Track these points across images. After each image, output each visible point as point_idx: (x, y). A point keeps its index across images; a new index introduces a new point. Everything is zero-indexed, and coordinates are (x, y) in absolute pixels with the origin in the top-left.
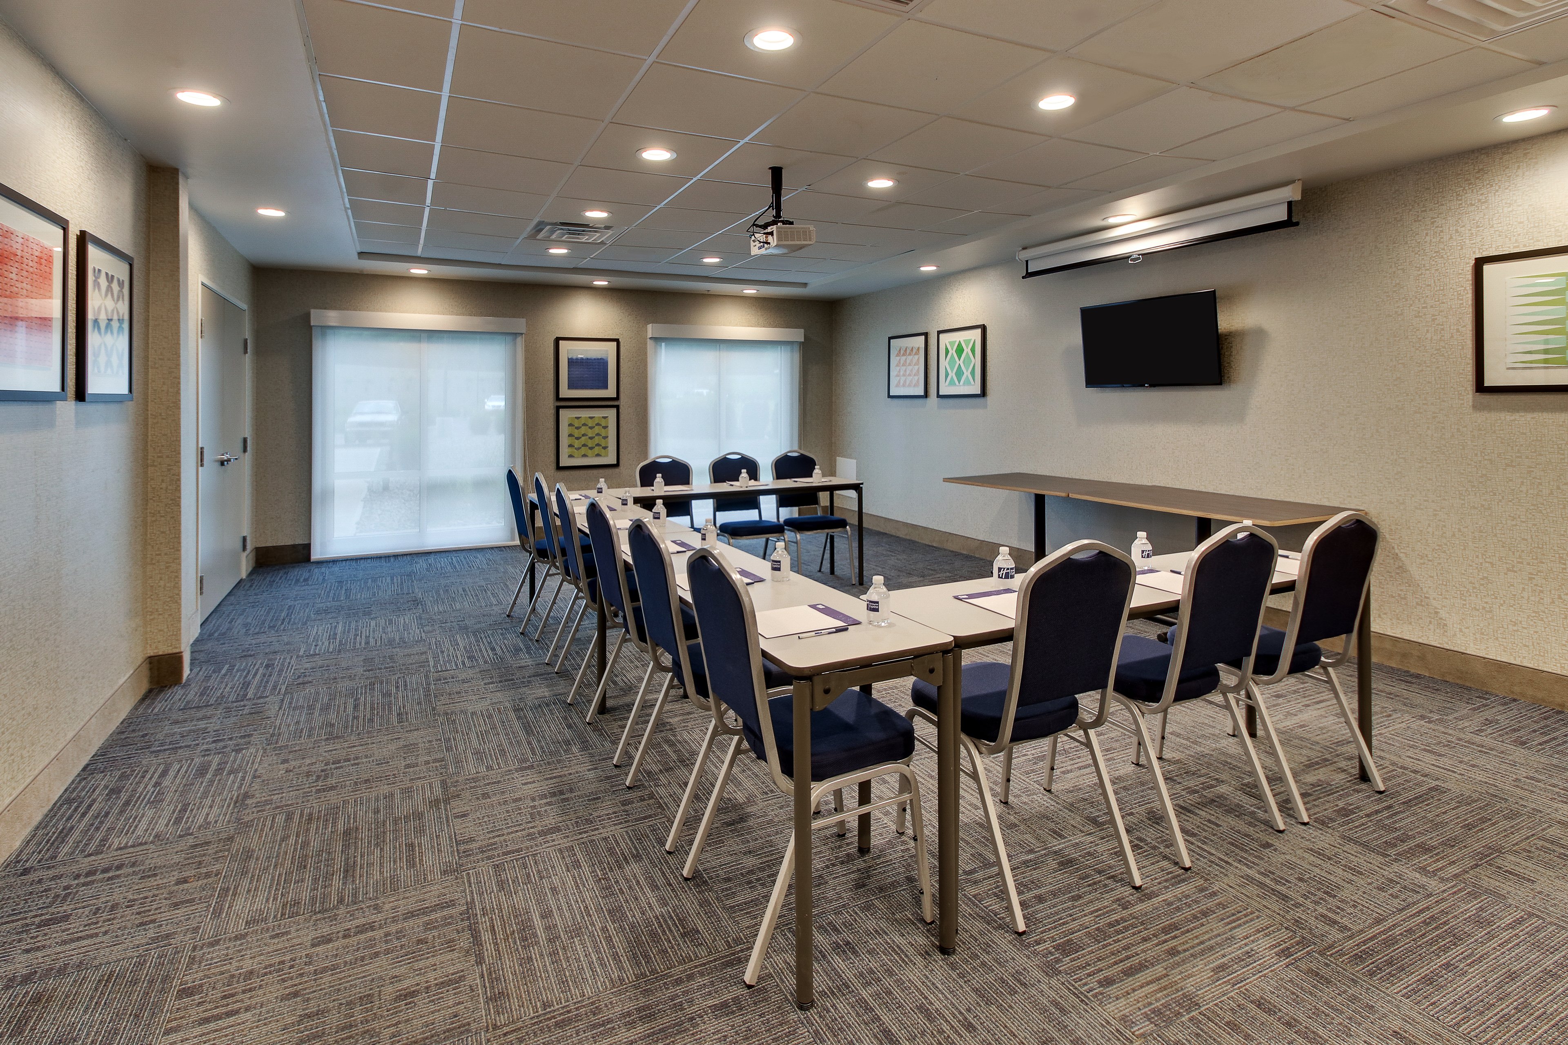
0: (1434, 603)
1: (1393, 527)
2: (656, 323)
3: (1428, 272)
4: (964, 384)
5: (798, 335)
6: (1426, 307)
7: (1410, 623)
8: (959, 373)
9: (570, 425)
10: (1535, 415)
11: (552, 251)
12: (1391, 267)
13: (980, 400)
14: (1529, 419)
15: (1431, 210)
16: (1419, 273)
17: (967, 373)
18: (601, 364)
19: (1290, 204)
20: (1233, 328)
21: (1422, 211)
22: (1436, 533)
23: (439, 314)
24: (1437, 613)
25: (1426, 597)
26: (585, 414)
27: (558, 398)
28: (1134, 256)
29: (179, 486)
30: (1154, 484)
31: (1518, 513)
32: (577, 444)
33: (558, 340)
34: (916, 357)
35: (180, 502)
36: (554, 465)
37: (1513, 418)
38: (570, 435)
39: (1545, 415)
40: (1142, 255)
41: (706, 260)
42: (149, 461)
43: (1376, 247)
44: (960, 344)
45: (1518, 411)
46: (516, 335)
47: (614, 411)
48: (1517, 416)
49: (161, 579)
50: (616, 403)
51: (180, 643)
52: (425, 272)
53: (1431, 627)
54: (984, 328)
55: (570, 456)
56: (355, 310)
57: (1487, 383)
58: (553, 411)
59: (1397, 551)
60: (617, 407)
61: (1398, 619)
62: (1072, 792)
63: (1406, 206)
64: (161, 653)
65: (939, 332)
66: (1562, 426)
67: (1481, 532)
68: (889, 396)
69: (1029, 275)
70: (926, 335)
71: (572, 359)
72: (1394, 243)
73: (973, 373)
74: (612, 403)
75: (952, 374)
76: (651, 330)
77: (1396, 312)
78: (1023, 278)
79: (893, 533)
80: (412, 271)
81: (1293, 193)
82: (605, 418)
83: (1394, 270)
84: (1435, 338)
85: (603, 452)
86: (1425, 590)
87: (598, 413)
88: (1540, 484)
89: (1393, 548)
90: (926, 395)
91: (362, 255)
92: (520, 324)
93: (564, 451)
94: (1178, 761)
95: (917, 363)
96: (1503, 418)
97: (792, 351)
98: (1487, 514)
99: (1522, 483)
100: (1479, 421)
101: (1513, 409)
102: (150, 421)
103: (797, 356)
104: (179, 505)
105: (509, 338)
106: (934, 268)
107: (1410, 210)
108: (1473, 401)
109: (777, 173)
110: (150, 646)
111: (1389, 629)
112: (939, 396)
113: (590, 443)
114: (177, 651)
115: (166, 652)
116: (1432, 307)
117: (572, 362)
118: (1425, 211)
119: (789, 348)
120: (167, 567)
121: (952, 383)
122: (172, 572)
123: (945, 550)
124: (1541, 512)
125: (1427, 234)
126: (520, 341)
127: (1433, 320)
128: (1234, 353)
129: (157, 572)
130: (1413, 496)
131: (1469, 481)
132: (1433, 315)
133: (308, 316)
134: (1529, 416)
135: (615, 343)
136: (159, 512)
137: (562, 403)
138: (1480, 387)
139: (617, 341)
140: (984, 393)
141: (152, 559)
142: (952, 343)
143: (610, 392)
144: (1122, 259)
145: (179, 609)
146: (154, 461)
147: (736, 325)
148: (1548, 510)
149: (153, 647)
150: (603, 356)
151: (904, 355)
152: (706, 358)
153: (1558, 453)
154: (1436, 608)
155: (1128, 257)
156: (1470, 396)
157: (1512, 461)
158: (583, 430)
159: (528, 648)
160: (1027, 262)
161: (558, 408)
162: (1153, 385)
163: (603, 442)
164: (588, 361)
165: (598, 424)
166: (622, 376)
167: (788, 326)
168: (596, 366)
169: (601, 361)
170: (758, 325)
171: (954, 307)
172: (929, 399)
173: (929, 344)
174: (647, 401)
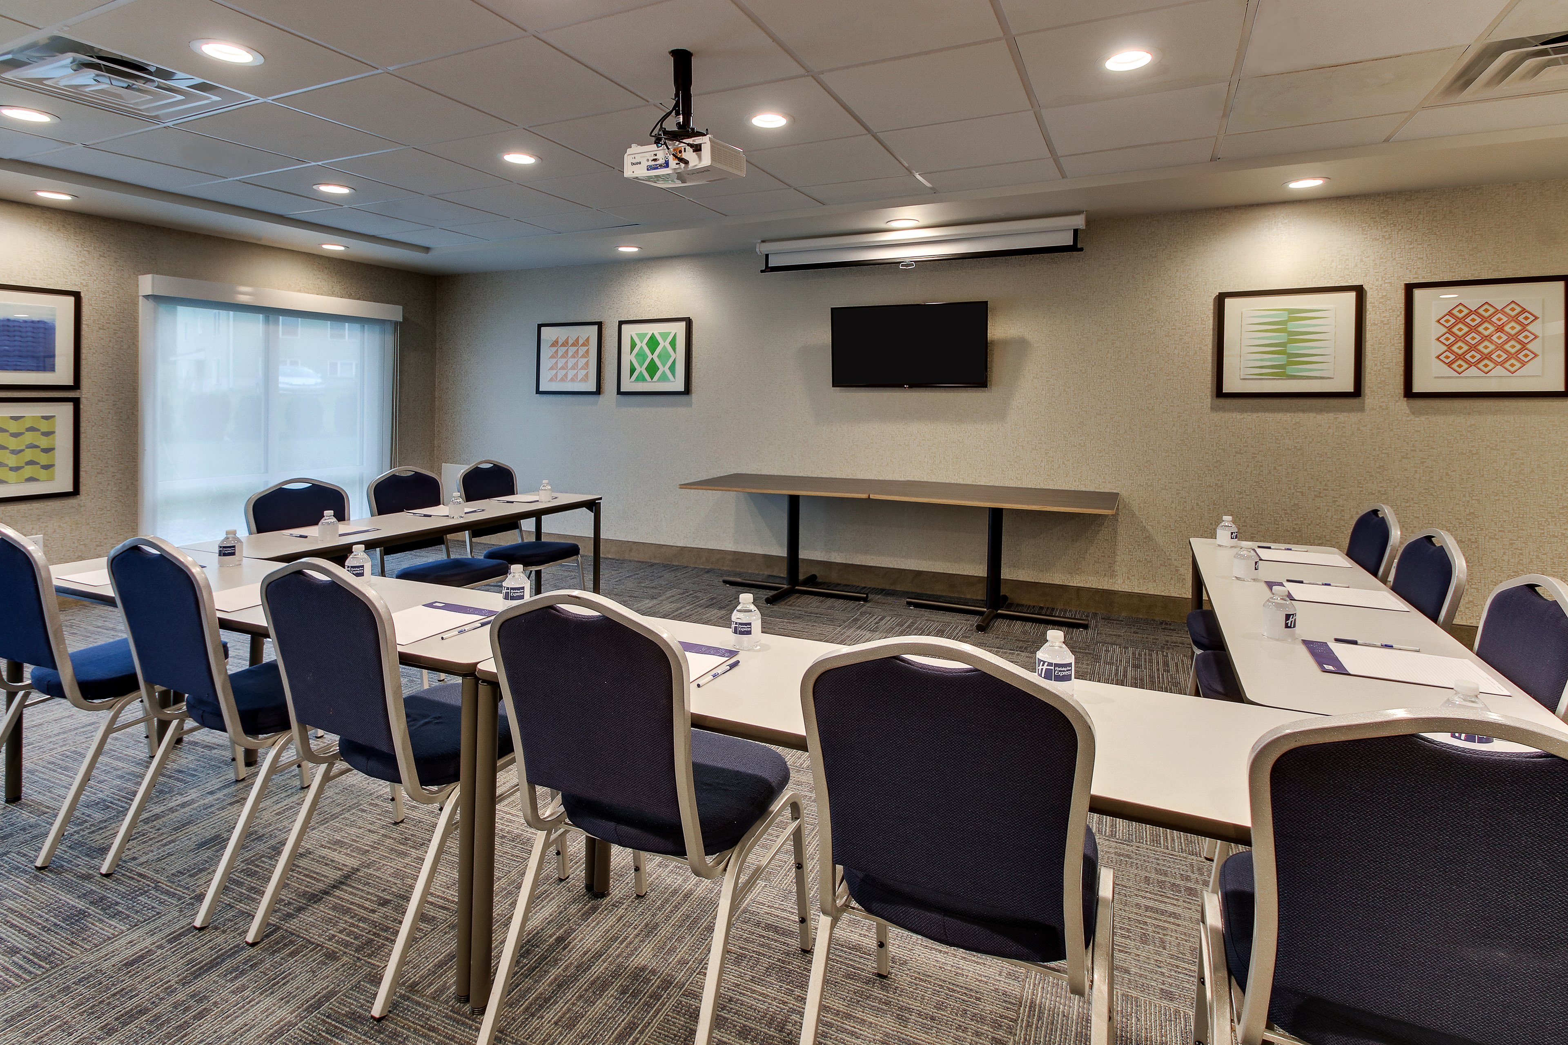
0: (1175, 563)
1: (1142, 505)
2: (158, 272)
3: (1177, 301)
4: (659, 381)
5: (394, 312)
6: (1175, 329)
7: (1155, 581)
8: (652, 369)
10: (1260, 414)
12: (1146, 294)
13: (682, 398)
14: (1254, 417)
15: (1181, 251)
16: (1170, 301)
17: (663, 369)
18: (42, 330)
19: (1076, 232)
20: (995, 338)
21: (1174, 252)
22: (1178, 508)
24: (1177, 570)
25: (1168, 559)
28: (907, 263)
30: (907, 479)
31: (1244, 488)
34: (584, 349)
37: (1242, 417)
39: (1267, 414)
43: (1133, 277)
44: (653, 337)
45: (1246, 412)
47: (69, 408)
48: (1245, 415)
50: (72, 394)
53: (1172, 582)
54: (689, 321)
57: (1225, 390)
59: (1144, 524)
60: (76, 402)
61: (1144, 579)
63: (1160, 246)
65: (621, 323)
66: (1279, 422)
67: (1215, 504)
68: (538, 392)
69: (769, 269)
70: (600, 325)
72: (1149, 275)
73: (672, 368)
74: (67, 394)
75: (641, 370)
76: (147, 284)
77: (1149, 331)
78: (762, 271)
81: (1079, 222)
82: (45, 418)
83: (1148, 297)
84: (1181, 353)
85: (42, 474)
86: (1168, 554)
88: (1261, 466)
89: (1142, 522)
90: (599, 391)
95: (585, 356)
96: (1234, 417)
97: (383, 332)
98: (1219, 490)
99: (1248, 466)
100: (1216, 419)
101: (1243, 410)
103: (390, 339)
106: (635, 250)
107: (1164, 250)
108: (1211, 404)
111: (1136, 588)
112: (619, 393)
113: (12, 461)
116: (1179, 329)
118: (1177, 251)
119: (377, 328)
121: (640, 378)
124: (1261, 487)
125: (1177, 271)
127: (1181, 339)
130: (1160, 479)
131: (1207, 466)
132: (1181, 335)
134: (1255, 415)
135: (72, 298)
138: (1219, 393)
139: (77, 296)
140: (688, 390)
142: (641, 336)
143: (62, 374)
144: (891, 265)
148: (1267, 486)
150: (44, 318)
151: (562, 345)
153: (1276, 443)
154: (1176, 567)
155: (900, 263)
156: (1209, 400)
157: (1240, 450)
159: (99, 901)
160: (767, 256)
162: (912, 386)
163: (43, 459)
164: (11, 324)
165: (31, 429)
166: (84, 351)
167: (375, 299)
168: (30, 334)
169: (42, 326)
170: (332, 294)
171: (644, 296)
172: (601, 396)
173: (603, 335)
174: (137, 392)
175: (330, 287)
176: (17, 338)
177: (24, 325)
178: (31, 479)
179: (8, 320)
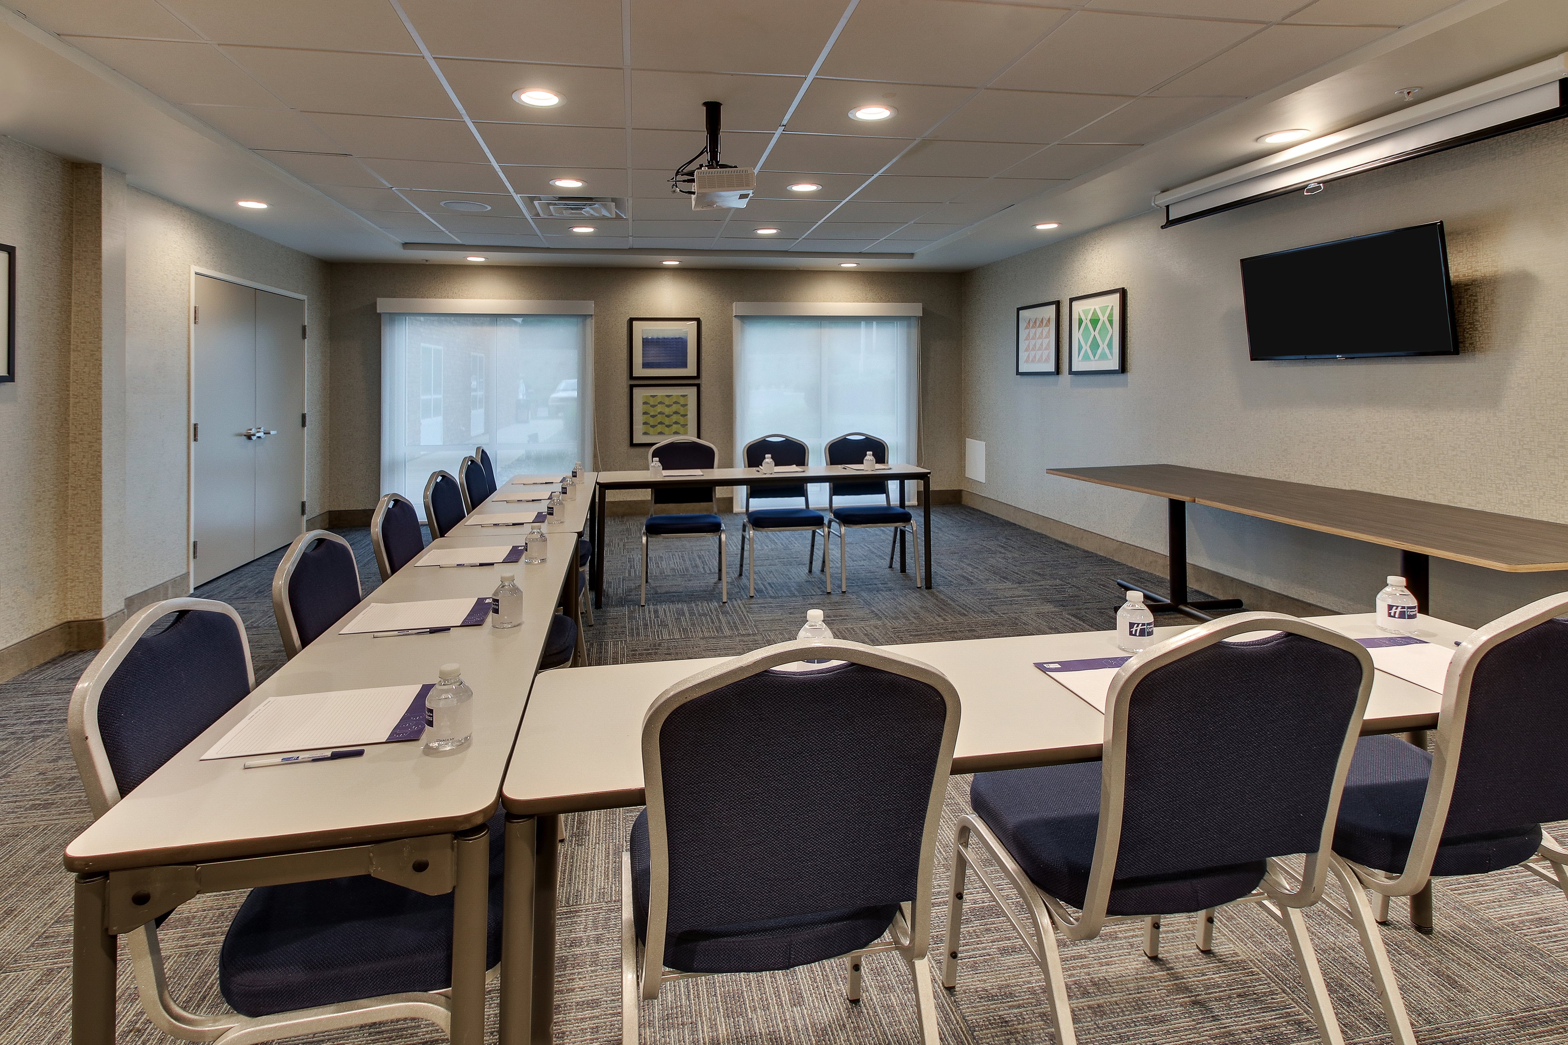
2: (743, 301)
4: (1100, 359)
5: (915, 309)
8: (1095, 346)
9: (645, 403)
11: (576, 230)
13: (1121, 377)
17: (1103, 346)
18: (680, 344)
20: (1478, 274)
23: (506, 298)
26: (661, 392)
27: (631, 377)
28: (1312, 186)
29: (100, 462)
32: (652, 421)
33: (631, 320)
34: (1047, 329)
35: (101, 477)
36: (628, 442)
38: (645, 413)
40: (1324, 182)
41: (760, 232)
42: (70, 439)
44: (1095, 312)
46: (585, 317)
47: (695, 389)
49: (82, 549)
50: (696, 382)
51: (100, 611)
52: (483, 260)
54: (1123, 293)
55: (645, 433)
56: (422, 297)
58: (626, 390)
60: (698, 386)
62: (991, 998)
64: (81, 619)
65: (1072, 300)
68: (1018, 374)
69: (1170, 223)
70: (1058, 304)
71: (647, 339)
73: (1110, 345)
74: (694, 381)
75: (1086, 347)
76: (738, 308)
78: (1162, 227)
79: (1023, 524)
80: (470, 259)
82: (683, 396)
85: (682, 430)
87: (676, 392)
90: (1058, 371)
91: (406, 245)
92: (590, 306)
93: (638, 427)
94: (1241, 965)
95: (1047, 336)
97: (909, 326)
102: (72, 401)
103: (915, 332)
104: (100, 480)
105: (580, 320)
106: (1053, 226)
109: (713, 110)
110: (71, 611)
112: (1071, 372)
113: (667, 421)
114: (98, 617)
115: (87, 618)
117: (646, 342)
119: (905, 323)
120: (88, 538)
121: (1086, 358)
122: (93, 543)
123: (1078, 549)
126: (591, 324)
128: (1480, 308)
129: (78, 542)
133: (374, 305)
135: (695, 323)
136: (80, 486)
137: (635, 382)
139: (698, 320)
140: (1123, 368)
141: (73, 530)
142: (1086, 312)
143: (690, 370)
144: (1297, 191)
145: (100, 578)
146: (75, 438)
147: (840, 301)
149: (74, 612)
150: (682, 336)
151: (1033, 327)
152: (805, 334)
155: (1303, 188)
158: (659, 408)
160: (1168, 207)
161: (631, 387)
163: (682, 420)
164: (665, 341)
165: (676, 403)
166: (704, 355)
167: (903, 300)
168: (675, 346)
169: (680, 340)
170: (866, 300)
171: (1089, 270)
172: (1060, 376)
173: (1061, 314)
174: (732, 380)
175: (864, 295)
176: (668, 349)
177: (672, 340)
178: (676, 433)
179: (664, 338)
